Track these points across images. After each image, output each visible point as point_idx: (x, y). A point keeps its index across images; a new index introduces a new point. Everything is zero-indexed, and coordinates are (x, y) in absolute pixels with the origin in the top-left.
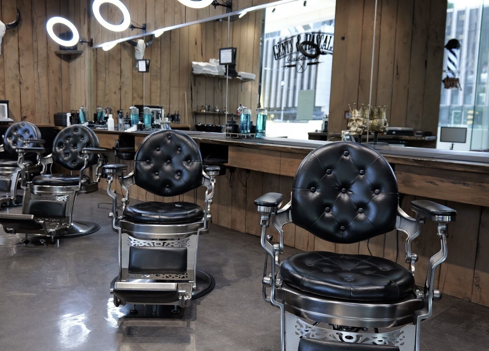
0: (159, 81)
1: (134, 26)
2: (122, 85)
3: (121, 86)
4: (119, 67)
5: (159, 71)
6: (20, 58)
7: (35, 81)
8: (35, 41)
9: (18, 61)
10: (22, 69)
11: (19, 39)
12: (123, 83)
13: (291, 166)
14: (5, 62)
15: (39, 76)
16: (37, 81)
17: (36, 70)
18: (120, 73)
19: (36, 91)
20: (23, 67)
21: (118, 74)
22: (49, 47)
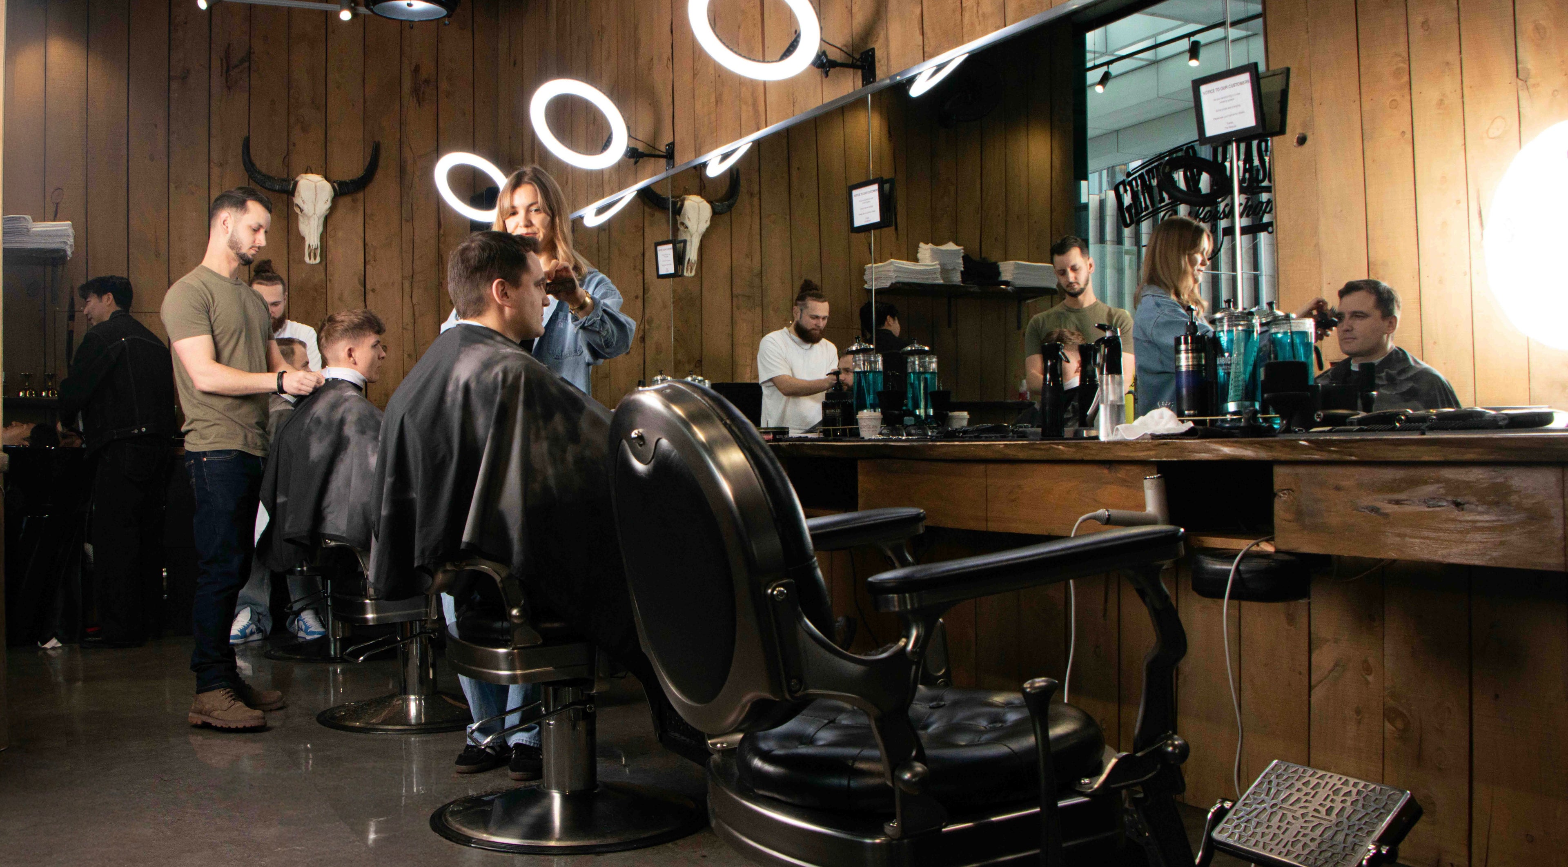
0: (758, 310)
1: (640, 150)
2: (647, 326)
3: (644, 330)
4: (640, 277)
5: (757, 281)
6: (368, 267)
7: (403, 329)
8: (407, 221)
9: (362, 278)
10: (370, 296)
11: (367, 219)
12: (650, 322)
13: (1013, 501)
14: (330, 280)
15: (414, 315)
16: (410, 327)
17: (407, 298)
18: (641, 294)
19: (406, 356)
20: (373, 290)
21: (637, 297)
22: (444, 235)
